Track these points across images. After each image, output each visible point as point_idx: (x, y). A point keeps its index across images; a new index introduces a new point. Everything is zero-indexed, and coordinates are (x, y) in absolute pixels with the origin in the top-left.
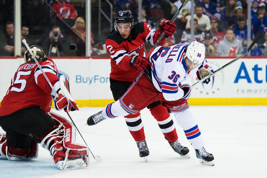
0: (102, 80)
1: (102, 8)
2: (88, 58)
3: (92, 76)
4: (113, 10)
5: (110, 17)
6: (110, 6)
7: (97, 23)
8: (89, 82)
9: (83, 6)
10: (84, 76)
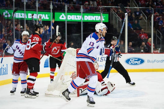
0: (158, 61)
1: (157, 35)
2: (152, 53)
3: (153, 60)
4: (162, 35)
5: (160, 38)
6: (160, 34)
7: (156, 40)
8: (152, 62)
9: (150, 34)
10: (151, 60)
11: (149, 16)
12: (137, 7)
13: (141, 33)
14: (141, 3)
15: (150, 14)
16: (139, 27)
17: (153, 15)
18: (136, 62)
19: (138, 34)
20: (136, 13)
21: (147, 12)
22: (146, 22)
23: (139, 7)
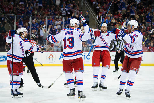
11: (12, 21)
12: (2, 13)
13: (5, 35)
14: (6, 10)
15: (13, 20)
16: (4, 30)
17: (15, 21)
18: (2, 59)
19: (3, 36)
20: (2, 19)
21: (10, 18)
22: (10, 26)
23: (4, 13)
